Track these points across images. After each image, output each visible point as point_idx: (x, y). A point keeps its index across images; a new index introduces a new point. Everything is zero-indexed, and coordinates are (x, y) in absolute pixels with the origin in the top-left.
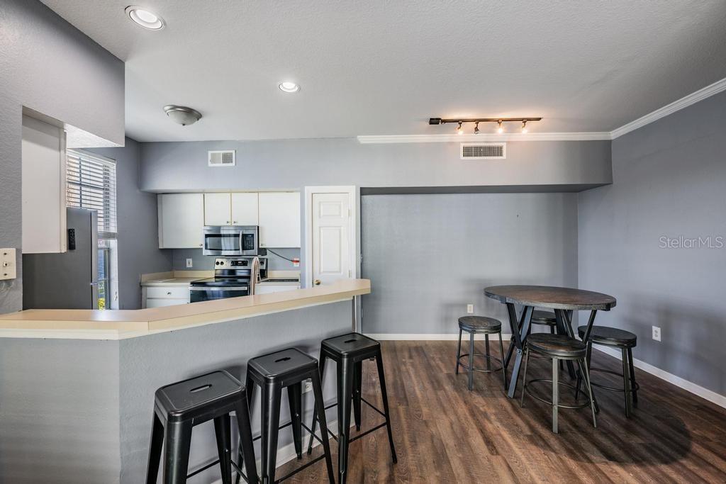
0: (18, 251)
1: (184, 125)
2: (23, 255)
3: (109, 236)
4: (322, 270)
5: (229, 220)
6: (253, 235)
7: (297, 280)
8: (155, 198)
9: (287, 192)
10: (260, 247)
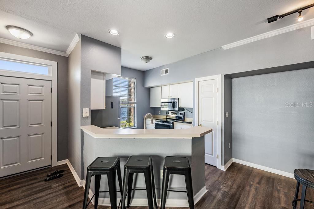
0: (89, 109)
1: (146, 63)
2: (91, 110)
3: (134, 103)
4: (203, 120)
5: (169, 96)
6: (177, 102)
7: (191, 123)
8: (149, 89)
9: (190, 82)
10: (180, 107)
